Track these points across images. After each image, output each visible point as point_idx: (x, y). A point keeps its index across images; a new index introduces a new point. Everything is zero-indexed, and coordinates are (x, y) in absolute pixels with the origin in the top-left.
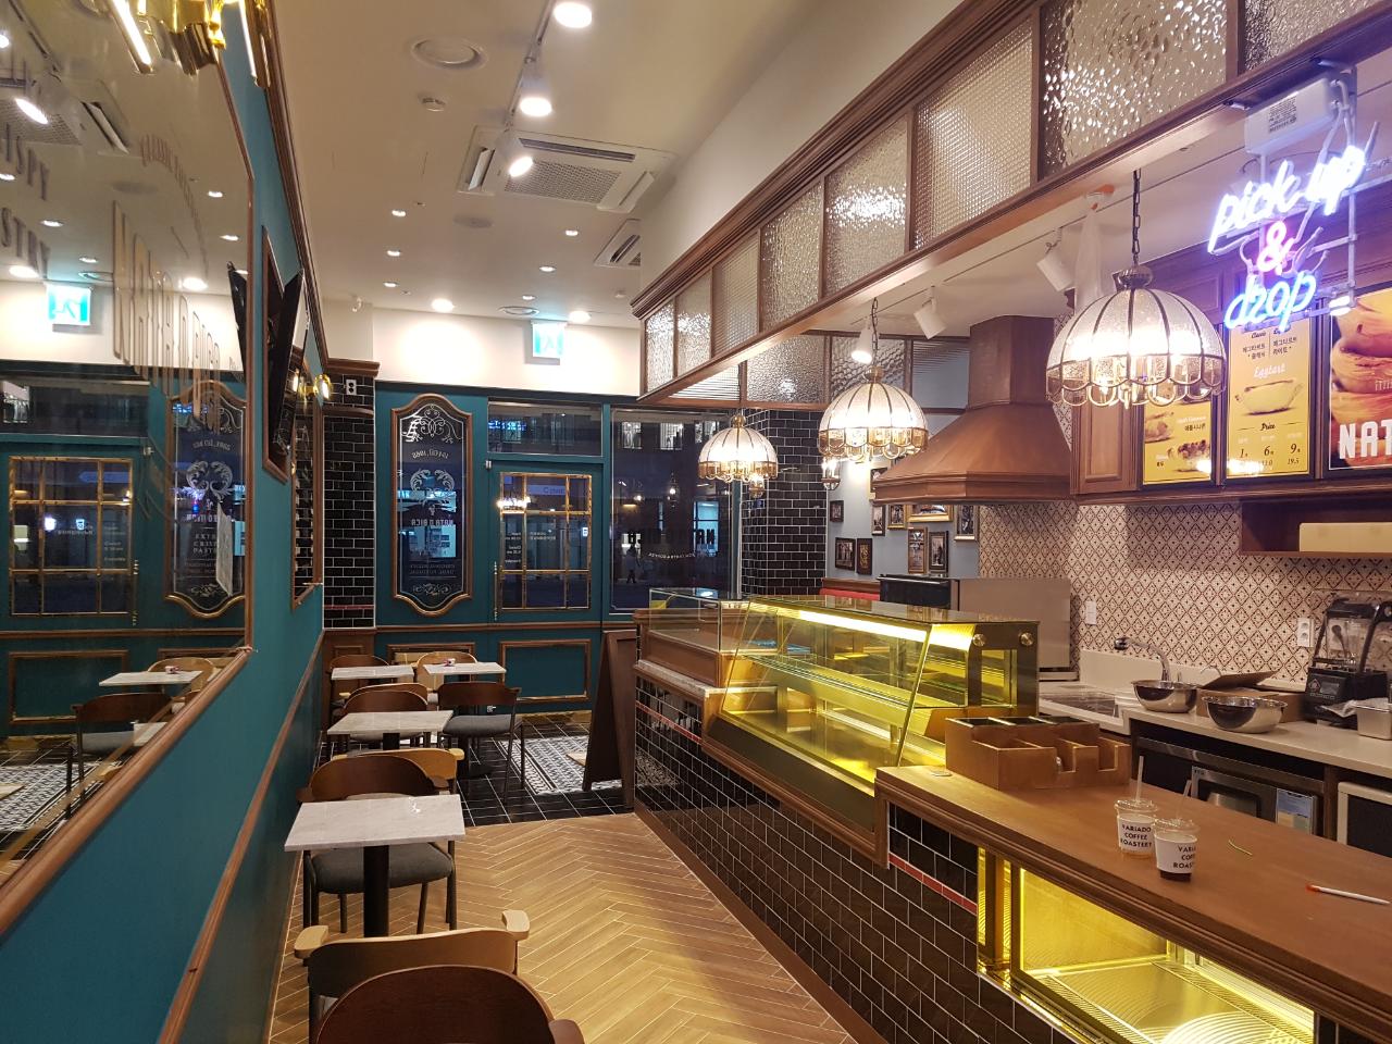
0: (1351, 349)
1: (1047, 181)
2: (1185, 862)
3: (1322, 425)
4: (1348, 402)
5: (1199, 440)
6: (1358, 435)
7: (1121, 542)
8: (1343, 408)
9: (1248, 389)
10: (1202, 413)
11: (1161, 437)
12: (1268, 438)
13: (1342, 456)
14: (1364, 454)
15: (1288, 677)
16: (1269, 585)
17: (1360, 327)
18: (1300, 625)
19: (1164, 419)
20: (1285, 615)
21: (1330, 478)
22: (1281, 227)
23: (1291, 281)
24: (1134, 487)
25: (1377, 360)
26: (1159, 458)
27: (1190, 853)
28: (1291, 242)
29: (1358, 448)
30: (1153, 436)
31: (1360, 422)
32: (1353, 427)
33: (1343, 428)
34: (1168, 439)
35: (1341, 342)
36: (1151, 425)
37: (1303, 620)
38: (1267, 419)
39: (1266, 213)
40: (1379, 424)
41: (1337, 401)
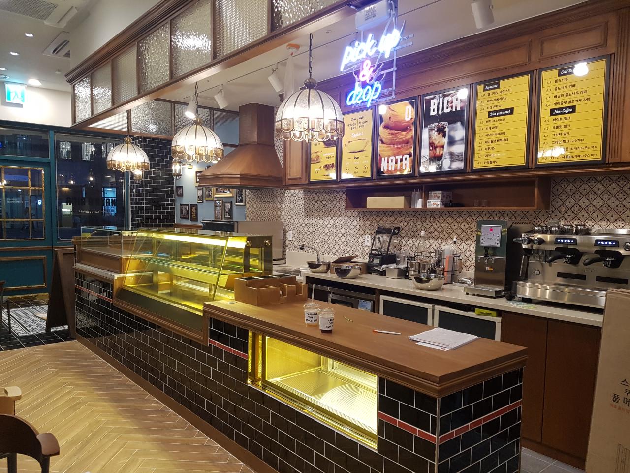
0: (386, 127)
1: (274, 33)
2: (330, 325)
3: (375, 158)
4: (385, 148)
5: (331, 163)
6: (388, 162)
7: (302, 206)
8: (383, 151)
9: (349, 142)
10: (333, 151)
11: (317, 161)
12: (357, 162)
13: (382, 170)
14: (390, 170)
15: (362, 257)
16: (355, 222)
17: (390, 118)
18: (366, 237)
19: (318, 154)
20: (361, 234)
21: (378, 179)
22: (368, 62)
23: (372, 86)
24: (307, 182)
25: (396, 132)
26: (316, 170)
27: (332, 322)
28: (372, 69)
29: (388, 166)
30: (314, 160)
31: (389, 157)
32: (386, 158)
33: (383, 159)
34: (320, 162)
35: (383, 124)
36: (313, 156)
37: (367, 235)
38: (356, 155)
39: (363, 55)
40: (395, 157)
41: (381, 147)
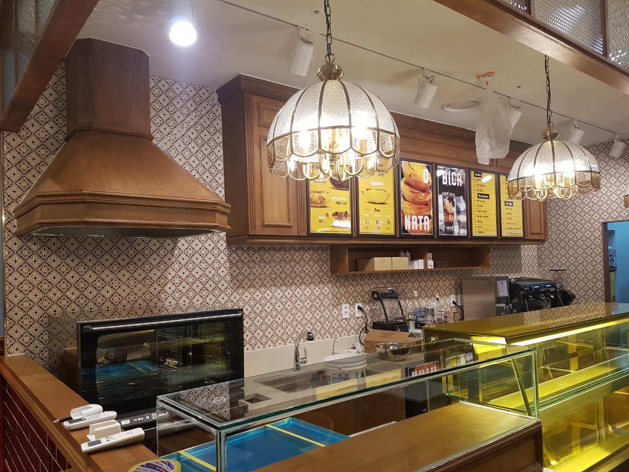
0: (407, 183)
3: (399, 215)
4: (407, 206)
6: (411, 221)
9: (367, 190)
11: (322, 205)
12: (378, 215)
13: (406, 229)
14: (413, 229)
17: (410, 175)
18: (343, 308)
21: (402, 237)
25: (416, 191)
26: (320, 217)
29: (411, 226)
30: (316, 203)
31: (411, 215)
33: (406, 216)
34: (325, 207)
35: (404, 179)
36: (314, 196)
40: (417, 217)
